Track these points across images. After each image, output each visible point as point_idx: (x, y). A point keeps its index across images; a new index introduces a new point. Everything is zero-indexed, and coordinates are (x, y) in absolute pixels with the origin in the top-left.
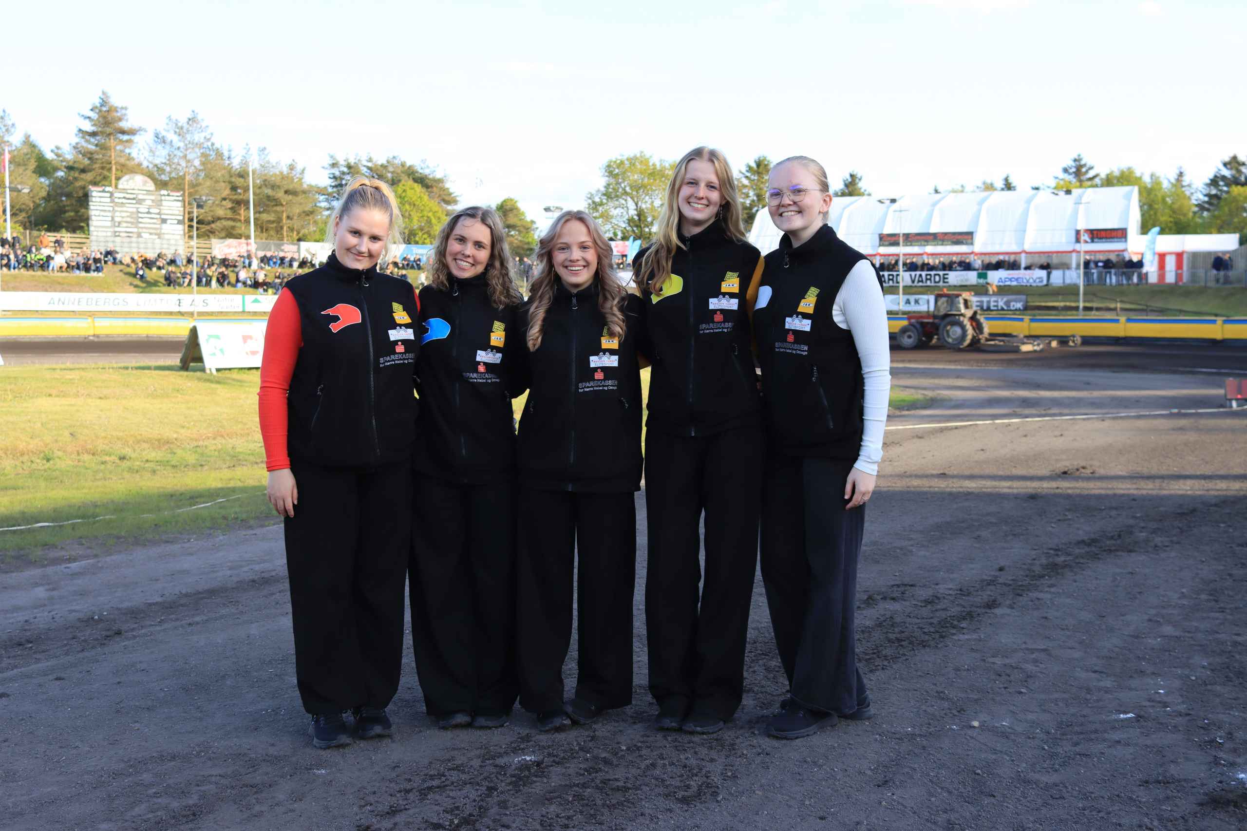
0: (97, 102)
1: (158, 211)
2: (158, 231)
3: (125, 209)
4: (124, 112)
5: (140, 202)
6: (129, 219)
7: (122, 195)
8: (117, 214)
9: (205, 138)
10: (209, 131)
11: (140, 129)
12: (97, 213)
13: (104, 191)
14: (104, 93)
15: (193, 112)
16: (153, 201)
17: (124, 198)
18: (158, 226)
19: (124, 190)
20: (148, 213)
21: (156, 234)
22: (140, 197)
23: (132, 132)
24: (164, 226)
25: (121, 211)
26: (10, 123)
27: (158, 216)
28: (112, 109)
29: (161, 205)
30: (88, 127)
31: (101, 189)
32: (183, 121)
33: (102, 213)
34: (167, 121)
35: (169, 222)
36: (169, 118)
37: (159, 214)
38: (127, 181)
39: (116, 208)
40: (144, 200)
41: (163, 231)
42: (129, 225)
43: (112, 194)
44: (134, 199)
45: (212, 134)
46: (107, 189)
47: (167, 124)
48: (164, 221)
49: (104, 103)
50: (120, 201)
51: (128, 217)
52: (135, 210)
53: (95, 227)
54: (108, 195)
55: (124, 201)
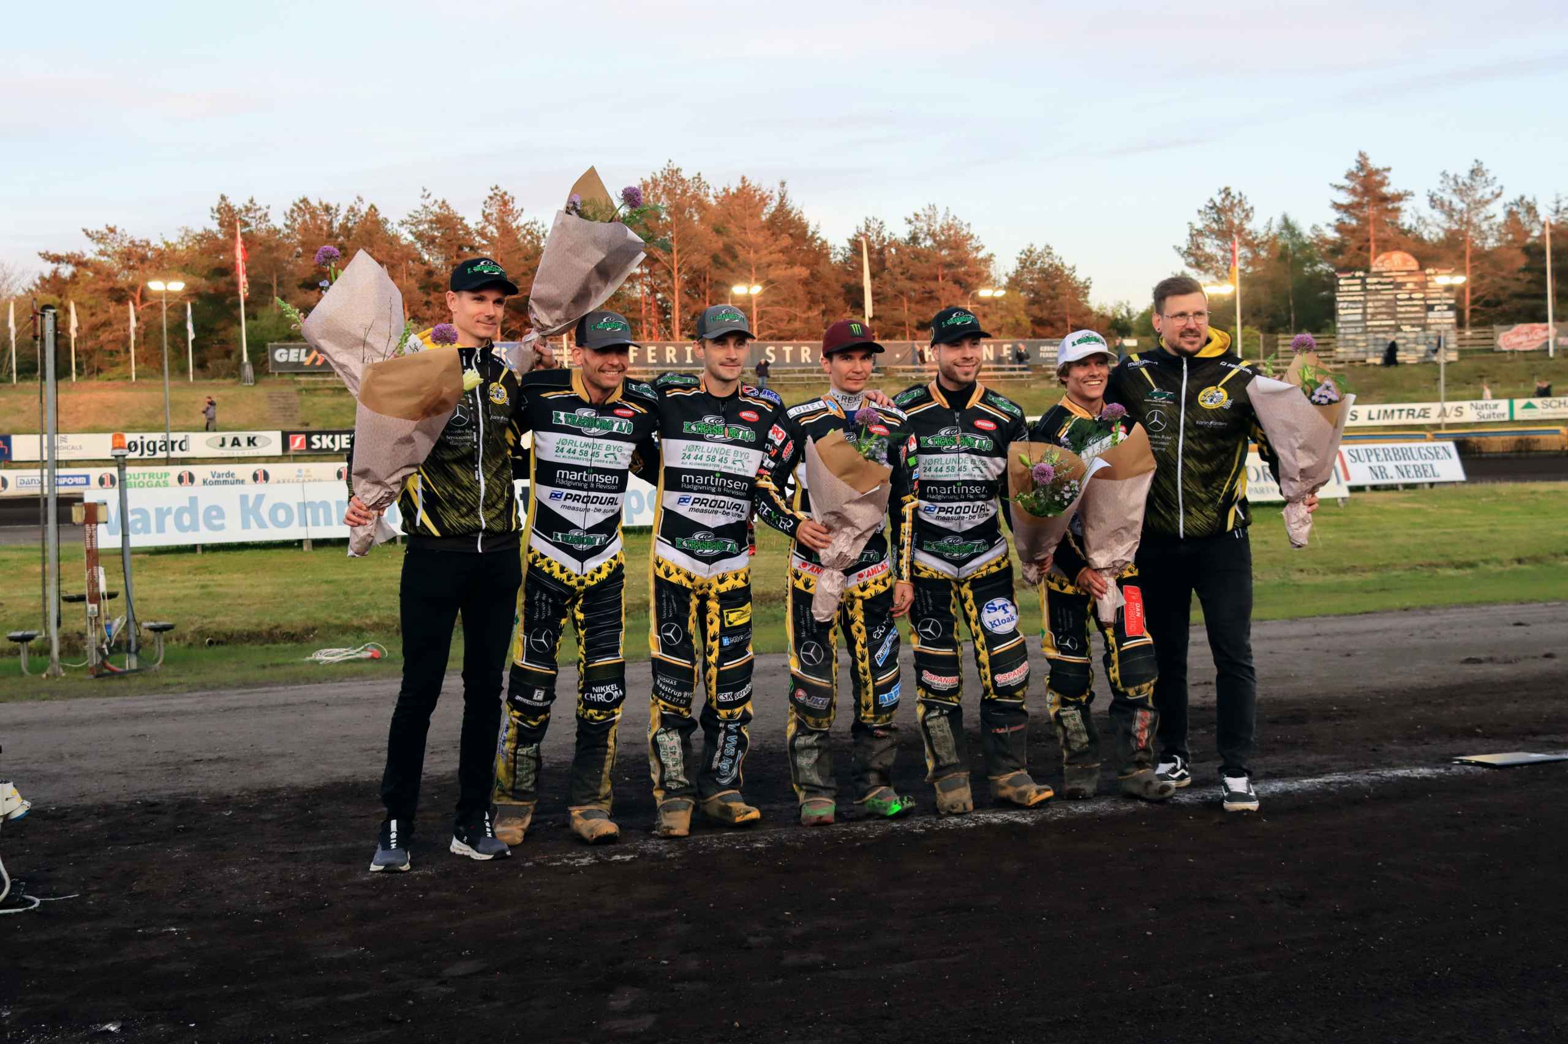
0: (1353, 166)
1: (1421, 296)
2: (1422, 321)
3: (1379, 297)
4: (1386, 174)
5: (1399, 286)
6: (1384, 310)
7: (1375, 280)
8: (1370, 304)
9: (1493, 193)
10: (1498, 183)
11: (1407, 194)
12: (1345, 305)
13: (1353, 277)
14: (1361, 154)
15: (1476, 161)
16: (1416, 283)
17: (1379, 283)
18: (1422, 315)
19: (1379, 274)
20: (1411, 299)
21: (1418, 326)
22: (1399, 280)
23: (1399, 197)
24: (1431, 314)
25: (1374, 301)
26: (1247, 207)
27: (1422, 303)
28: (1372, 173)
29: (1427, 288)
30: (1345, 199)
31: (1349, 275)
32: (1464, 175)
33: (1351, 305)
34: (1441, 178)
35: (1437, 308)
36: (1444, 174)
37: (1423, 299)
38: (1383, 261)
39: (1369, 297)
40: (1404, 284)
41: (1429, 321)
42: (1385, 317)
43: (1363, 279)
44: (1391, 283)
45: (1502, 187)
46: (1358, 274)
47: (1442, 182)
48: (1430, 308)
49: (1363, 164)
50: (1373, 287)
51: (1383, 306)
52: (1391, 297)
53: (1343, 322)
54: (1358, 281)
55: (1379, 287)
